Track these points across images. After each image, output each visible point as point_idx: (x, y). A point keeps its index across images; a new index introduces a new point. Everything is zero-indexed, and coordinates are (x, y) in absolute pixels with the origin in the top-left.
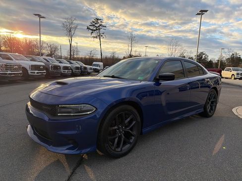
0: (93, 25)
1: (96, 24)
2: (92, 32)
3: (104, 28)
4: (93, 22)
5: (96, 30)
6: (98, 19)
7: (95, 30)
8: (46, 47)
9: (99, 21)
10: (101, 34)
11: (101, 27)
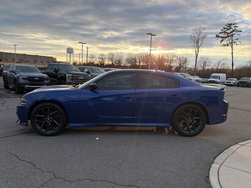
0: (225, 32)
1: (228, 30)
2: (222, 40)
3: (239, 33)
4: (224, 28)
5: (228, 36)
6: (231, 24)
7: (226, 37)
8: (176, 61)
9: (232, 26)
10: (235, 41)
11: (234, 33)
